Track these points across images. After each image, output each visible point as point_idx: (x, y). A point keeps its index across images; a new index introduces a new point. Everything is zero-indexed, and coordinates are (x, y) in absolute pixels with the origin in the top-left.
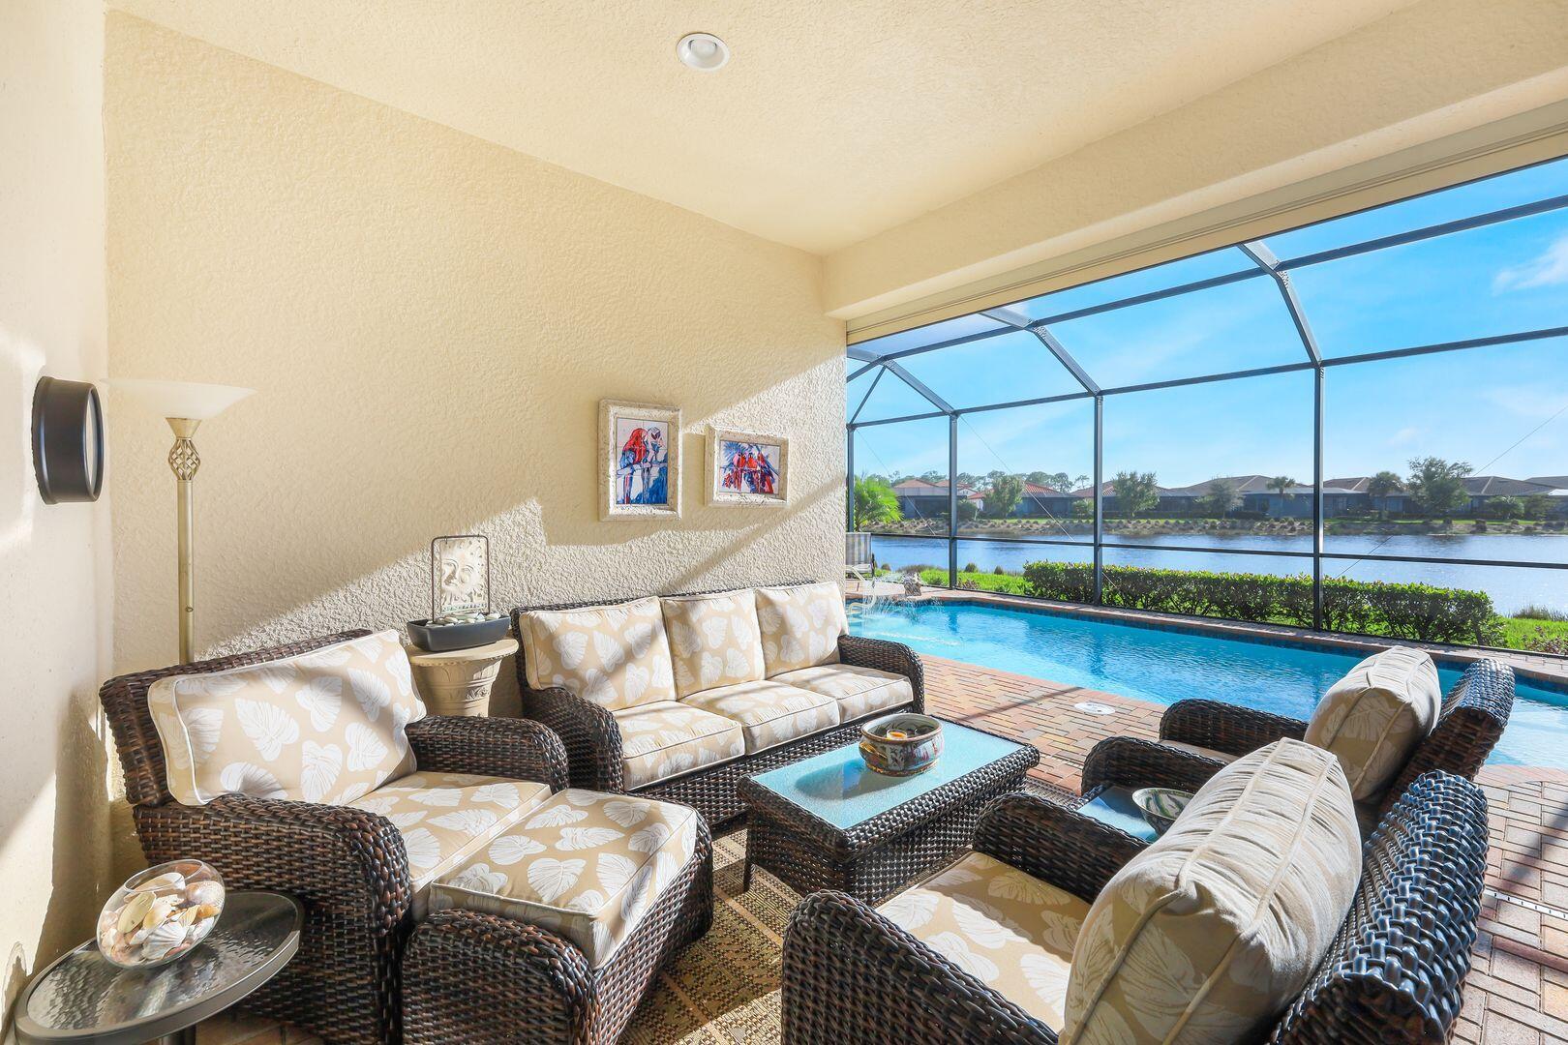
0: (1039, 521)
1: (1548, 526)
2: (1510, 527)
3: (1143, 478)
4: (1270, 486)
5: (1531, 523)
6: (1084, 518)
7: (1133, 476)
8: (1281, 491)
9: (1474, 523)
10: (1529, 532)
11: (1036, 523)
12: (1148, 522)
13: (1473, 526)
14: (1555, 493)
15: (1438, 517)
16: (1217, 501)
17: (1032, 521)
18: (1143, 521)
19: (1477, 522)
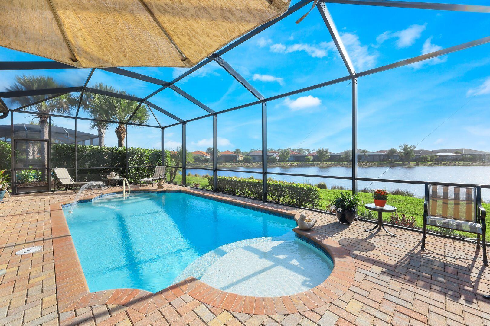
0: (294, 163)
1: (435, 164)
2: (425, 164)
3: (325, 150)
4: (361, 152)
5: (431, 163)
6: (308, 162)
7: (322, 149)
8: (364, 153)
9: (416, 163)
10: (430, 165)
11: (293, 163)
12: (326, 163)
13: (416, 164)
14: (438, 154)
15: (407, 161)
16: (347, 157)
17: (292, 163)
18: (325, 163)
19: (417, 163)
